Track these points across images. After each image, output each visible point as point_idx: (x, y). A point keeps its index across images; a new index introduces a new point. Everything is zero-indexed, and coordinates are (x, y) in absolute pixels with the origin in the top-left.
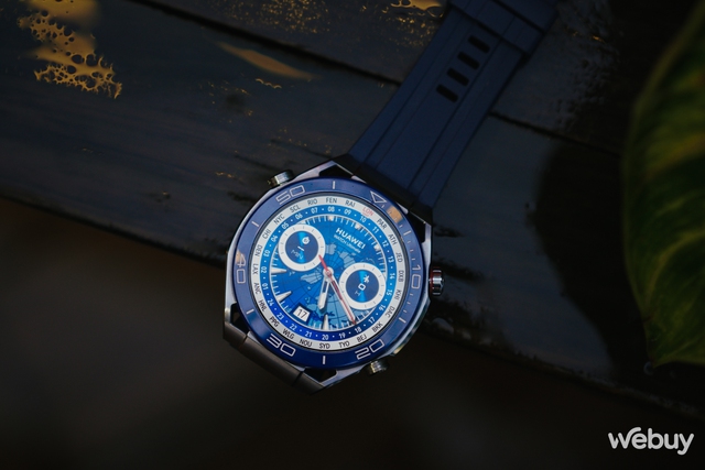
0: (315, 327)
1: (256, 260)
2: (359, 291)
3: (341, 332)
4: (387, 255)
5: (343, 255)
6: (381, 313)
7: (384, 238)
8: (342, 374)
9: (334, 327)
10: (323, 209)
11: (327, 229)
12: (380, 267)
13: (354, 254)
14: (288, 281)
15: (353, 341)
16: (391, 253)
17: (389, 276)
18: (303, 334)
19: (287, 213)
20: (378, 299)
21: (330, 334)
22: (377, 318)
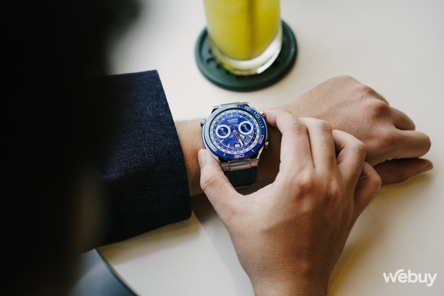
2: (246, 129)
3: (251, 142)
4: (245, 116)
5: (235, 125)
8: (260, 152)
10: (220, 119)
12: (246, 120)
13: (237, 123)
14: (227, 141)
17: (250, 121)
19: (212, 127)
21: (248, 144)
22: (256, 132)
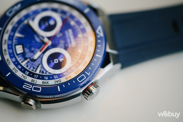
0: (19, 59)
1: (24, 13)
2: (53, 61)
3: (28, 71)
4: (80, 58)
5: (62, 42)
6: (53, 78)
7: (87, 50)
9: (27, 66)
10: (72, 17)
11: (66, 25)
12: (72, 60)
13: (66, 45)
14: (28, 31)
15: (29, 79)
16: (83, 59)
17: (72, 67)
18: (11, 57)
20: (57, 72)
21: (23, 67)
22: (49, 79)
